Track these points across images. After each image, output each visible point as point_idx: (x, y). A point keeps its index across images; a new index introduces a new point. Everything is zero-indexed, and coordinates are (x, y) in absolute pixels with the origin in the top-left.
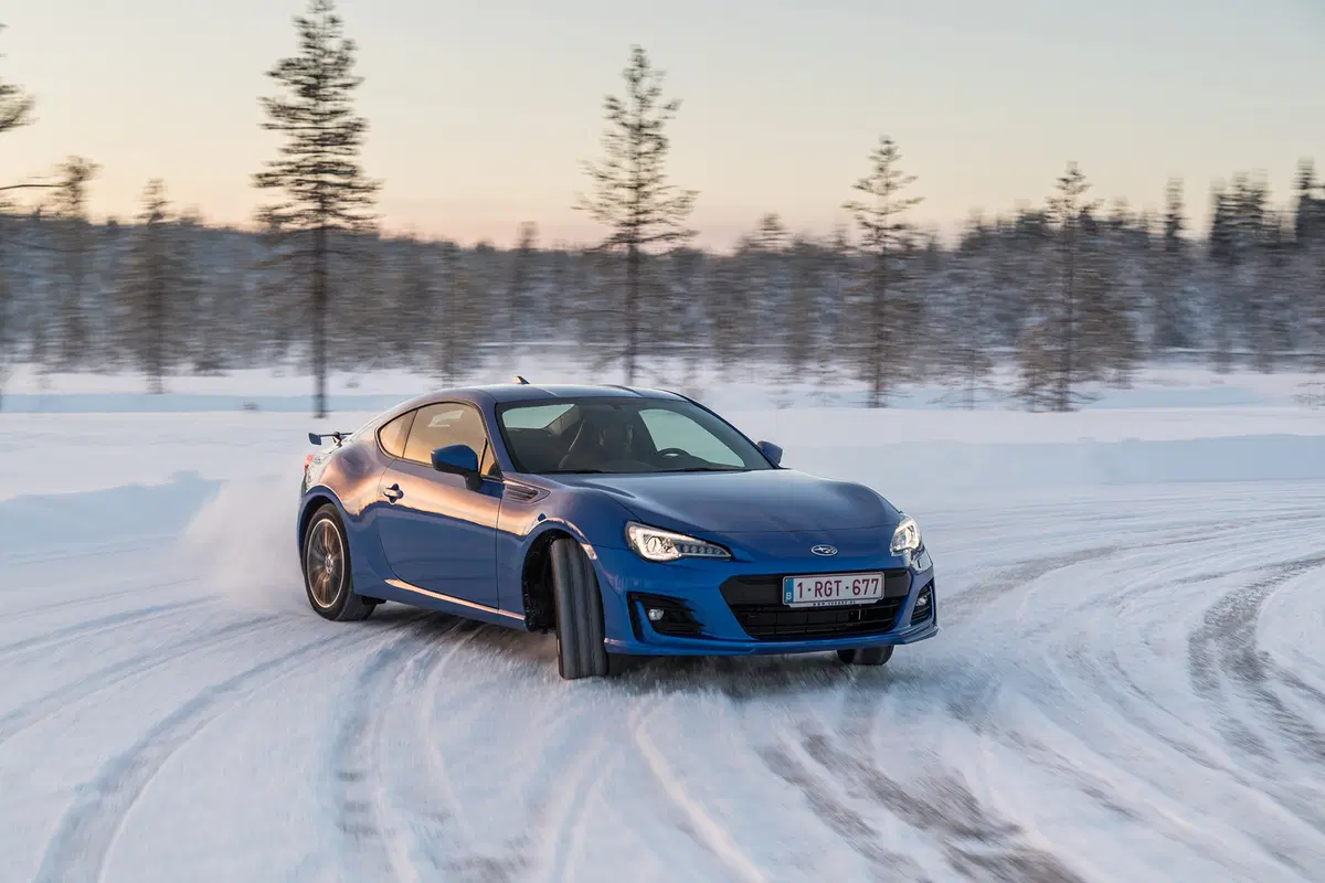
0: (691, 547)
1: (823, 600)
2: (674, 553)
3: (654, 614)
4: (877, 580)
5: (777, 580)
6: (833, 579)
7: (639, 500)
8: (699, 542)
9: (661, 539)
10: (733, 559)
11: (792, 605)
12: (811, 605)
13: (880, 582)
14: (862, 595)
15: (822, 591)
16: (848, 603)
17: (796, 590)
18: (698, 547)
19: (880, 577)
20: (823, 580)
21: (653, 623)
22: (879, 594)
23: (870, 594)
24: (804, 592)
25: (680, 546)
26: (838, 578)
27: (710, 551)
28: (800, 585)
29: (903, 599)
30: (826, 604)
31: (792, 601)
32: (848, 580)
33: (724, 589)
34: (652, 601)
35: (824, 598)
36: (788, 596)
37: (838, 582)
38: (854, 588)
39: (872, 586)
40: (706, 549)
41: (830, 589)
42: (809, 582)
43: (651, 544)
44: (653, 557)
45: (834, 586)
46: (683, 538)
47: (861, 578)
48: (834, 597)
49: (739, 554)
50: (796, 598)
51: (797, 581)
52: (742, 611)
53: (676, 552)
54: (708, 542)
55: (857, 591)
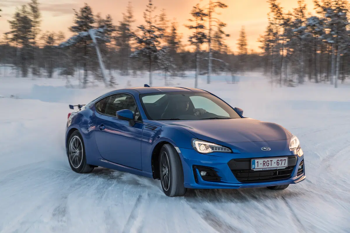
0: (216, 148)
1: (266, 168)
2: (210, 150)
3: (203, 173)
4: (285, 160)
5: (249, 161)
6: (269, 160)
7: (195, 130)
8: (219, 146)
9: (205, 145)
10: (232, 152)
11: (255, 170)
12: (262, 170)
13: (286, 161)
14: (280, 166)
15: (266, 164)
16: (275, 169)
17: (256, 164)
18: (219, 148)
19: (286, 158)
20: (266, 160)
21: (203, 177)
22: (286, 165)
23: (283, 165)
24: (259, 165)
25: (212, 148)
26: (271, 159)
27: (223, 149)
28: (258, 162)
29: (294, 167)
30: (267, 169)
31: (254, 168)
32: (275, 160)
33: (229, 164)
34: (202, 168)
35: (266, 167)
36: (253, 166)
37: (271, 161)
38: (277, 163)
39: (283, 162)
40: (222, 148)
41: (269, 163)
42: (261, 161)
43: (201, 147)
44: (202, 152)
45: (270, 162)
46: (213, 144)
47: (280, 159)
48: (270, 166)
49: (234, 151)
50: (256, 167)
51: (256, 161)
52: (235, 172)
53: (211, 150)
54: (223, 146)
55: (278, 164)
